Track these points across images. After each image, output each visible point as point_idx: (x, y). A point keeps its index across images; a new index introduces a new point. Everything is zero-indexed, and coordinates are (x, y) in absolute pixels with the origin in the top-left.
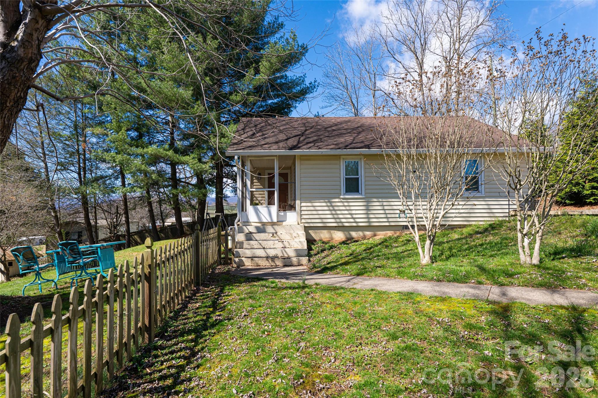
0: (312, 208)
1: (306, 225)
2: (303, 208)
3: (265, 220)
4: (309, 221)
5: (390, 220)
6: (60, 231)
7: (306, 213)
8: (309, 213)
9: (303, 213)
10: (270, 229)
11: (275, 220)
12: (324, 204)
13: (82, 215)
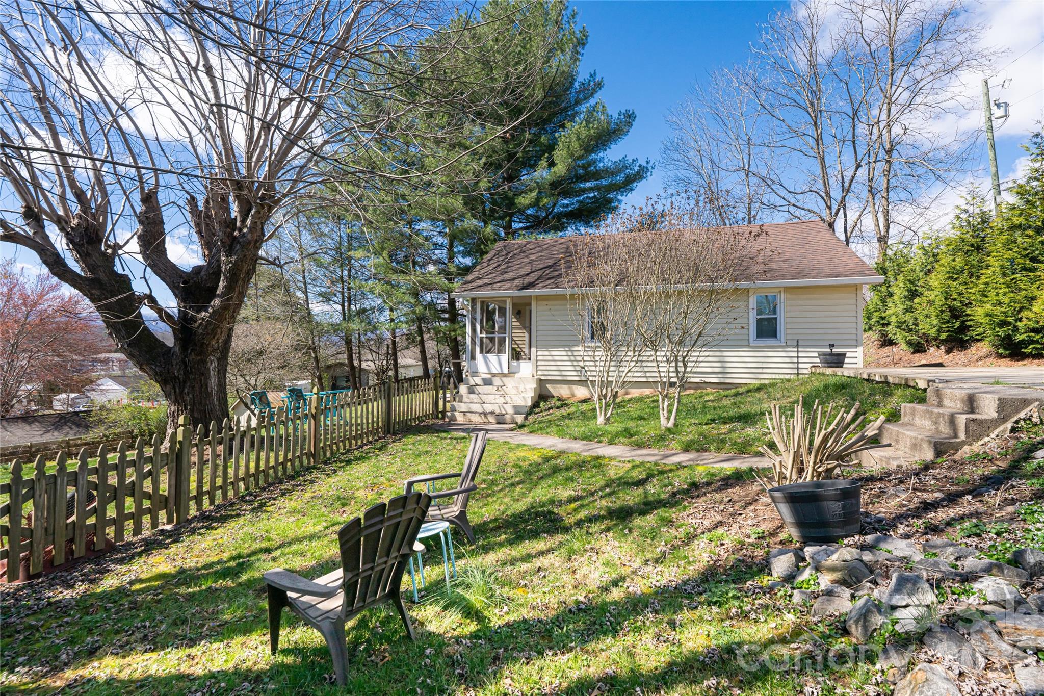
0: (550, 358)
1: (543, 378)
2: (539, 358)
3: (494, 371)
4: (546, 373)
5: (648, 374)
6: (320, 375)
7: (543, 363)
8: (547, 363)
9: (539, 363)
10: (497, 381)
11: (506, 371)
12: (564, 353)
13: (345, 356)
